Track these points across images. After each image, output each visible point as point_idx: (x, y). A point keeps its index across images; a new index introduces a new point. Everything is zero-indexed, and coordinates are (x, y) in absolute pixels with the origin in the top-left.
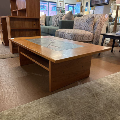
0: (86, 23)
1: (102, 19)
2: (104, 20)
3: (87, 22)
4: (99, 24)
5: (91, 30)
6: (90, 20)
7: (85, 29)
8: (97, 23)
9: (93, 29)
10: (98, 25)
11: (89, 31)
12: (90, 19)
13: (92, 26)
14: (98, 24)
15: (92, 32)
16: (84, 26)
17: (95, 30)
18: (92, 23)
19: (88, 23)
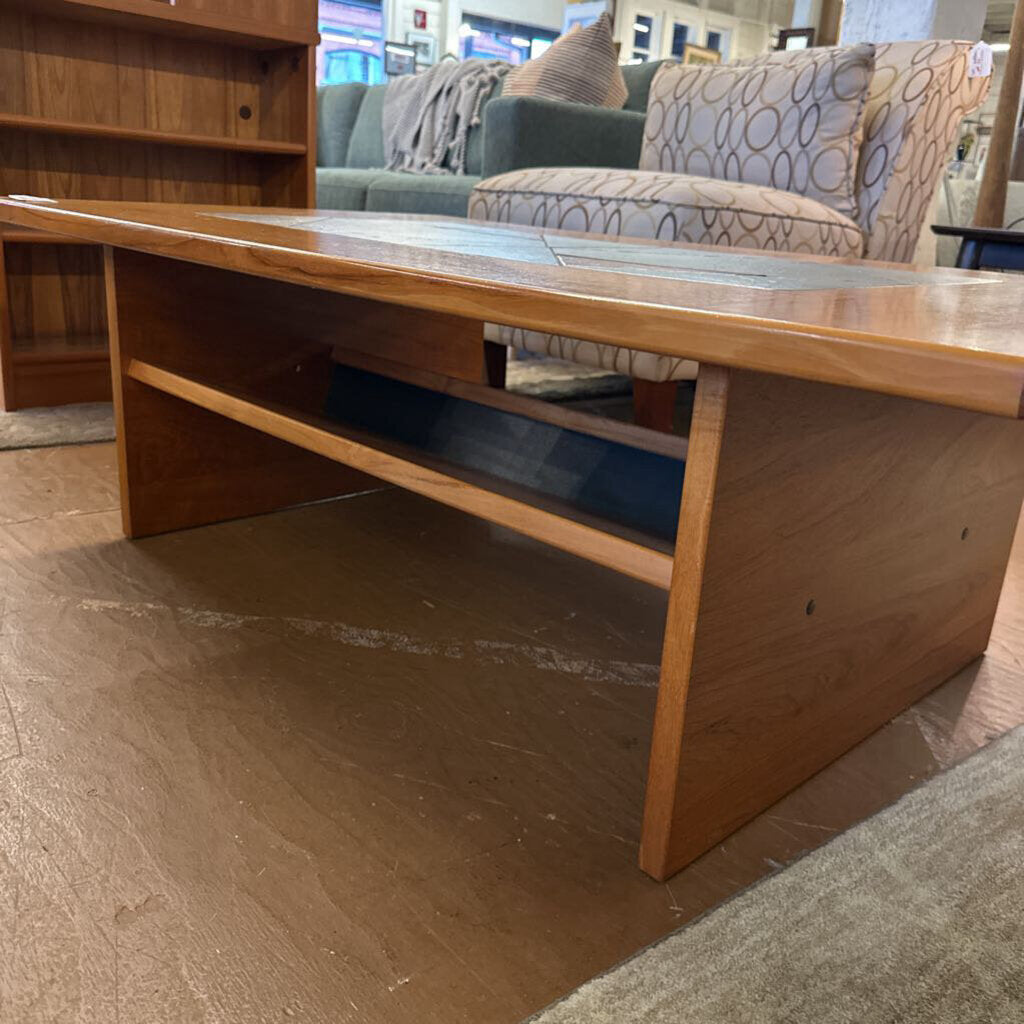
0: (795, 115)
1: (945, 92)
2: (956, 100)
3: (805, 106)
4: (918, 131)
5: (843, 192)
6: (832, 83)
7: (782, 175)
8: (898, 122)
9: (860, 184)
10: (908, 148)
11: (824, 195)
12: (834, 75)
13: (845, 145)
14: (907, 132)
15: (845, 205)
16: (773, 151)
17: (876, 191)
18: (847, 114)
19: (812, 118)
